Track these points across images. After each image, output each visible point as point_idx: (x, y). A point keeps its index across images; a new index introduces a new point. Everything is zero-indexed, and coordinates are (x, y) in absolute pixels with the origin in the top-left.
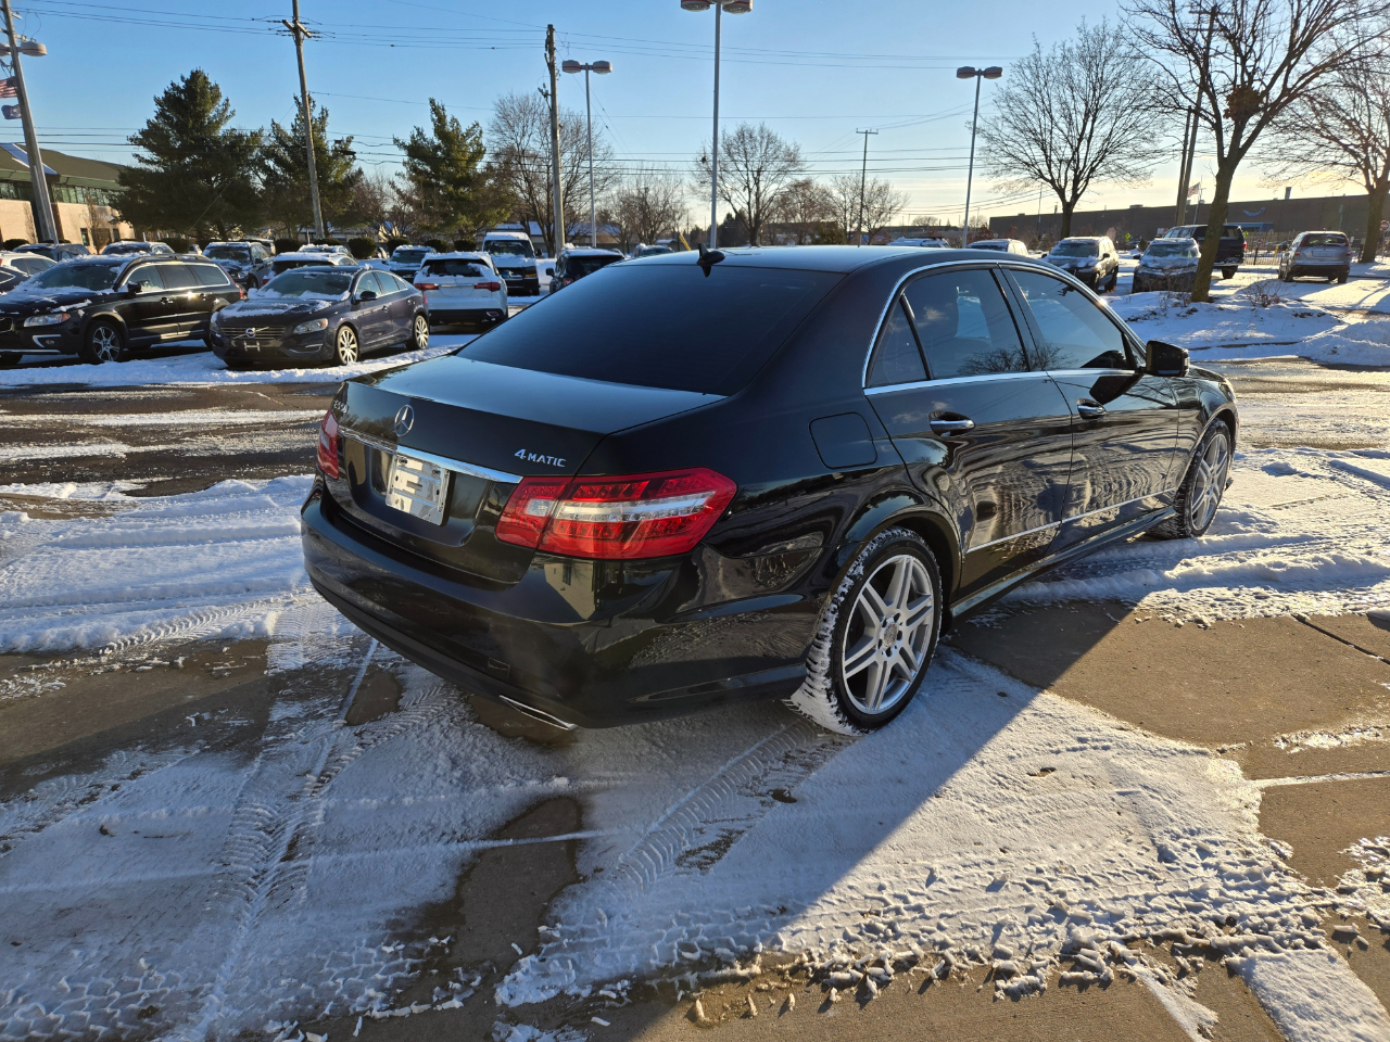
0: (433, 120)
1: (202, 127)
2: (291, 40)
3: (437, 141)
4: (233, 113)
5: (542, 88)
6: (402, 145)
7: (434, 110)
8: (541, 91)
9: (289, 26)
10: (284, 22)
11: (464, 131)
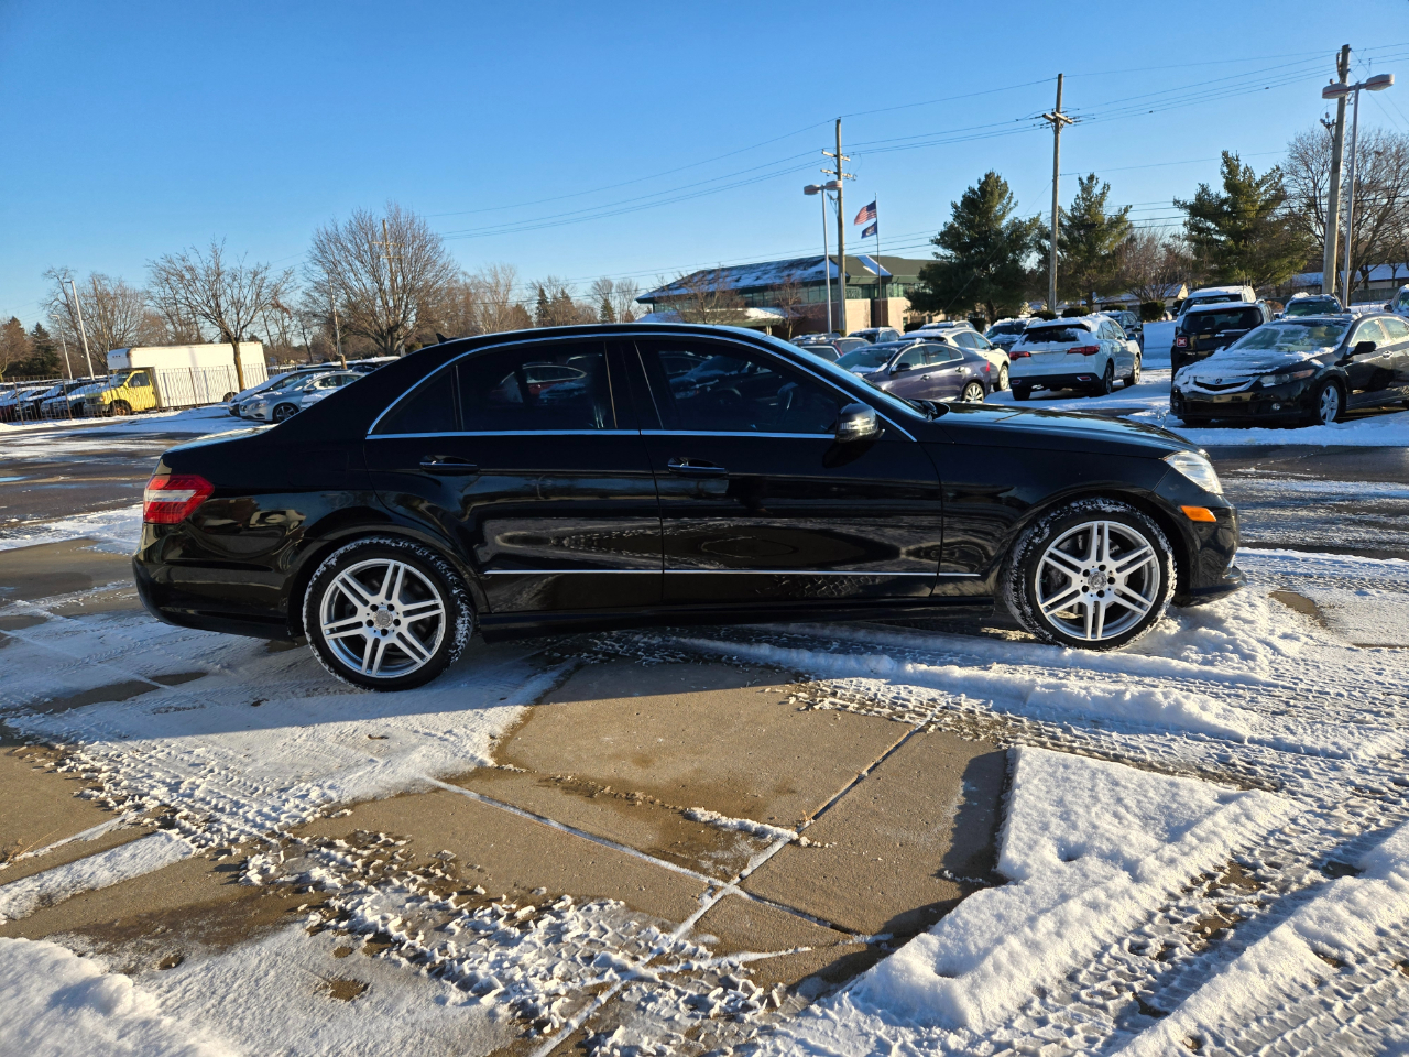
0: (1223, 172)
1: (988, 220)
2: (1051, 132)
3: (1224, 194)
4: (1016, 204)
5: (1324, 118)
6: (1184, 206)
7: (1225, 162)
8: (1323, 121)
9: (1049, 118)
10: (1044, 116)
11: (1258, 178)
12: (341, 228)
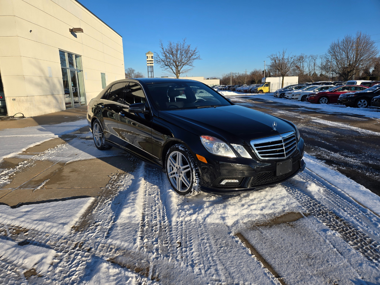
12: (340, 42)
